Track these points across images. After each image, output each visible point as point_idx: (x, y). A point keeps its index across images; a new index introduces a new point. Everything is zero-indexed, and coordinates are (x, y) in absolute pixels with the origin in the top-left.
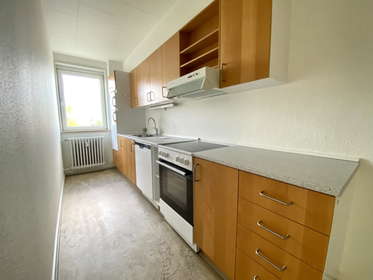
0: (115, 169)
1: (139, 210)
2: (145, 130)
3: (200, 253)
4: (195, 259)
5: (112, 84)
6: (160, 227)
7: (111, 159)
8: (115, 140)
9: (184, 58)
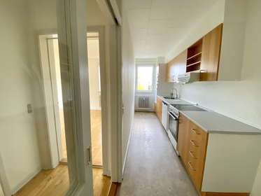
0: (154, 113)
1: (161, 134)
2: (172, 94)
3: (179, 156)
4: (177, 157)
5: (158, 68)
6: (168, 142)
7: (153, 108)
8: (156, 98)
9: (189, 62)
